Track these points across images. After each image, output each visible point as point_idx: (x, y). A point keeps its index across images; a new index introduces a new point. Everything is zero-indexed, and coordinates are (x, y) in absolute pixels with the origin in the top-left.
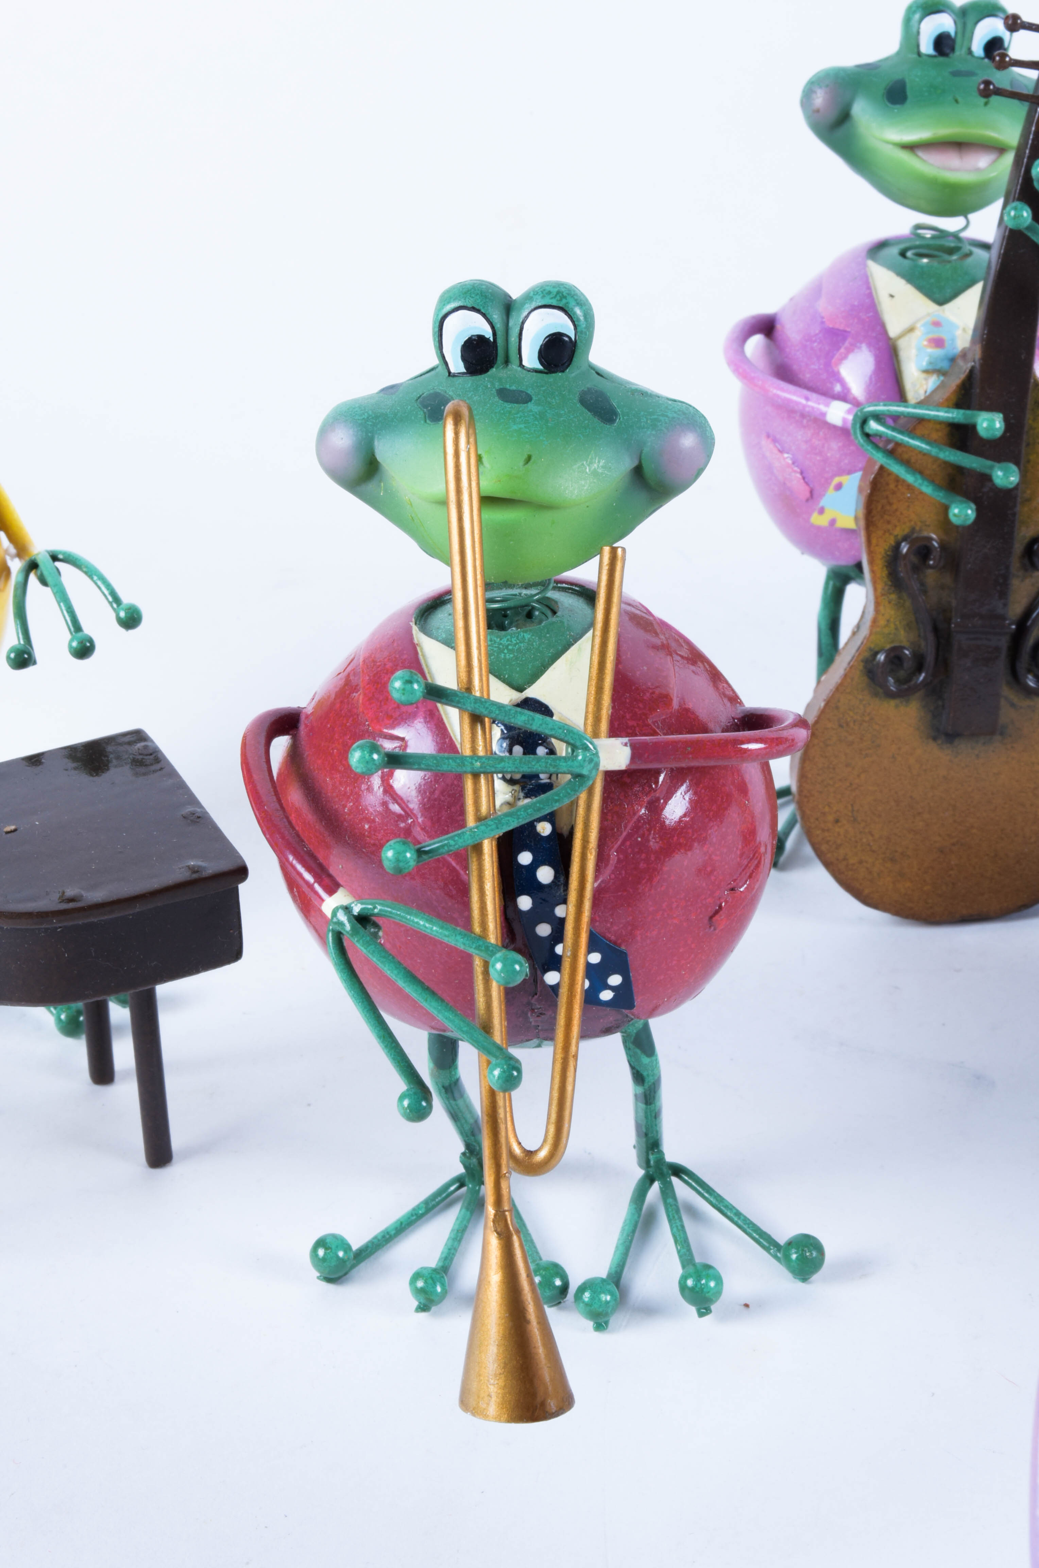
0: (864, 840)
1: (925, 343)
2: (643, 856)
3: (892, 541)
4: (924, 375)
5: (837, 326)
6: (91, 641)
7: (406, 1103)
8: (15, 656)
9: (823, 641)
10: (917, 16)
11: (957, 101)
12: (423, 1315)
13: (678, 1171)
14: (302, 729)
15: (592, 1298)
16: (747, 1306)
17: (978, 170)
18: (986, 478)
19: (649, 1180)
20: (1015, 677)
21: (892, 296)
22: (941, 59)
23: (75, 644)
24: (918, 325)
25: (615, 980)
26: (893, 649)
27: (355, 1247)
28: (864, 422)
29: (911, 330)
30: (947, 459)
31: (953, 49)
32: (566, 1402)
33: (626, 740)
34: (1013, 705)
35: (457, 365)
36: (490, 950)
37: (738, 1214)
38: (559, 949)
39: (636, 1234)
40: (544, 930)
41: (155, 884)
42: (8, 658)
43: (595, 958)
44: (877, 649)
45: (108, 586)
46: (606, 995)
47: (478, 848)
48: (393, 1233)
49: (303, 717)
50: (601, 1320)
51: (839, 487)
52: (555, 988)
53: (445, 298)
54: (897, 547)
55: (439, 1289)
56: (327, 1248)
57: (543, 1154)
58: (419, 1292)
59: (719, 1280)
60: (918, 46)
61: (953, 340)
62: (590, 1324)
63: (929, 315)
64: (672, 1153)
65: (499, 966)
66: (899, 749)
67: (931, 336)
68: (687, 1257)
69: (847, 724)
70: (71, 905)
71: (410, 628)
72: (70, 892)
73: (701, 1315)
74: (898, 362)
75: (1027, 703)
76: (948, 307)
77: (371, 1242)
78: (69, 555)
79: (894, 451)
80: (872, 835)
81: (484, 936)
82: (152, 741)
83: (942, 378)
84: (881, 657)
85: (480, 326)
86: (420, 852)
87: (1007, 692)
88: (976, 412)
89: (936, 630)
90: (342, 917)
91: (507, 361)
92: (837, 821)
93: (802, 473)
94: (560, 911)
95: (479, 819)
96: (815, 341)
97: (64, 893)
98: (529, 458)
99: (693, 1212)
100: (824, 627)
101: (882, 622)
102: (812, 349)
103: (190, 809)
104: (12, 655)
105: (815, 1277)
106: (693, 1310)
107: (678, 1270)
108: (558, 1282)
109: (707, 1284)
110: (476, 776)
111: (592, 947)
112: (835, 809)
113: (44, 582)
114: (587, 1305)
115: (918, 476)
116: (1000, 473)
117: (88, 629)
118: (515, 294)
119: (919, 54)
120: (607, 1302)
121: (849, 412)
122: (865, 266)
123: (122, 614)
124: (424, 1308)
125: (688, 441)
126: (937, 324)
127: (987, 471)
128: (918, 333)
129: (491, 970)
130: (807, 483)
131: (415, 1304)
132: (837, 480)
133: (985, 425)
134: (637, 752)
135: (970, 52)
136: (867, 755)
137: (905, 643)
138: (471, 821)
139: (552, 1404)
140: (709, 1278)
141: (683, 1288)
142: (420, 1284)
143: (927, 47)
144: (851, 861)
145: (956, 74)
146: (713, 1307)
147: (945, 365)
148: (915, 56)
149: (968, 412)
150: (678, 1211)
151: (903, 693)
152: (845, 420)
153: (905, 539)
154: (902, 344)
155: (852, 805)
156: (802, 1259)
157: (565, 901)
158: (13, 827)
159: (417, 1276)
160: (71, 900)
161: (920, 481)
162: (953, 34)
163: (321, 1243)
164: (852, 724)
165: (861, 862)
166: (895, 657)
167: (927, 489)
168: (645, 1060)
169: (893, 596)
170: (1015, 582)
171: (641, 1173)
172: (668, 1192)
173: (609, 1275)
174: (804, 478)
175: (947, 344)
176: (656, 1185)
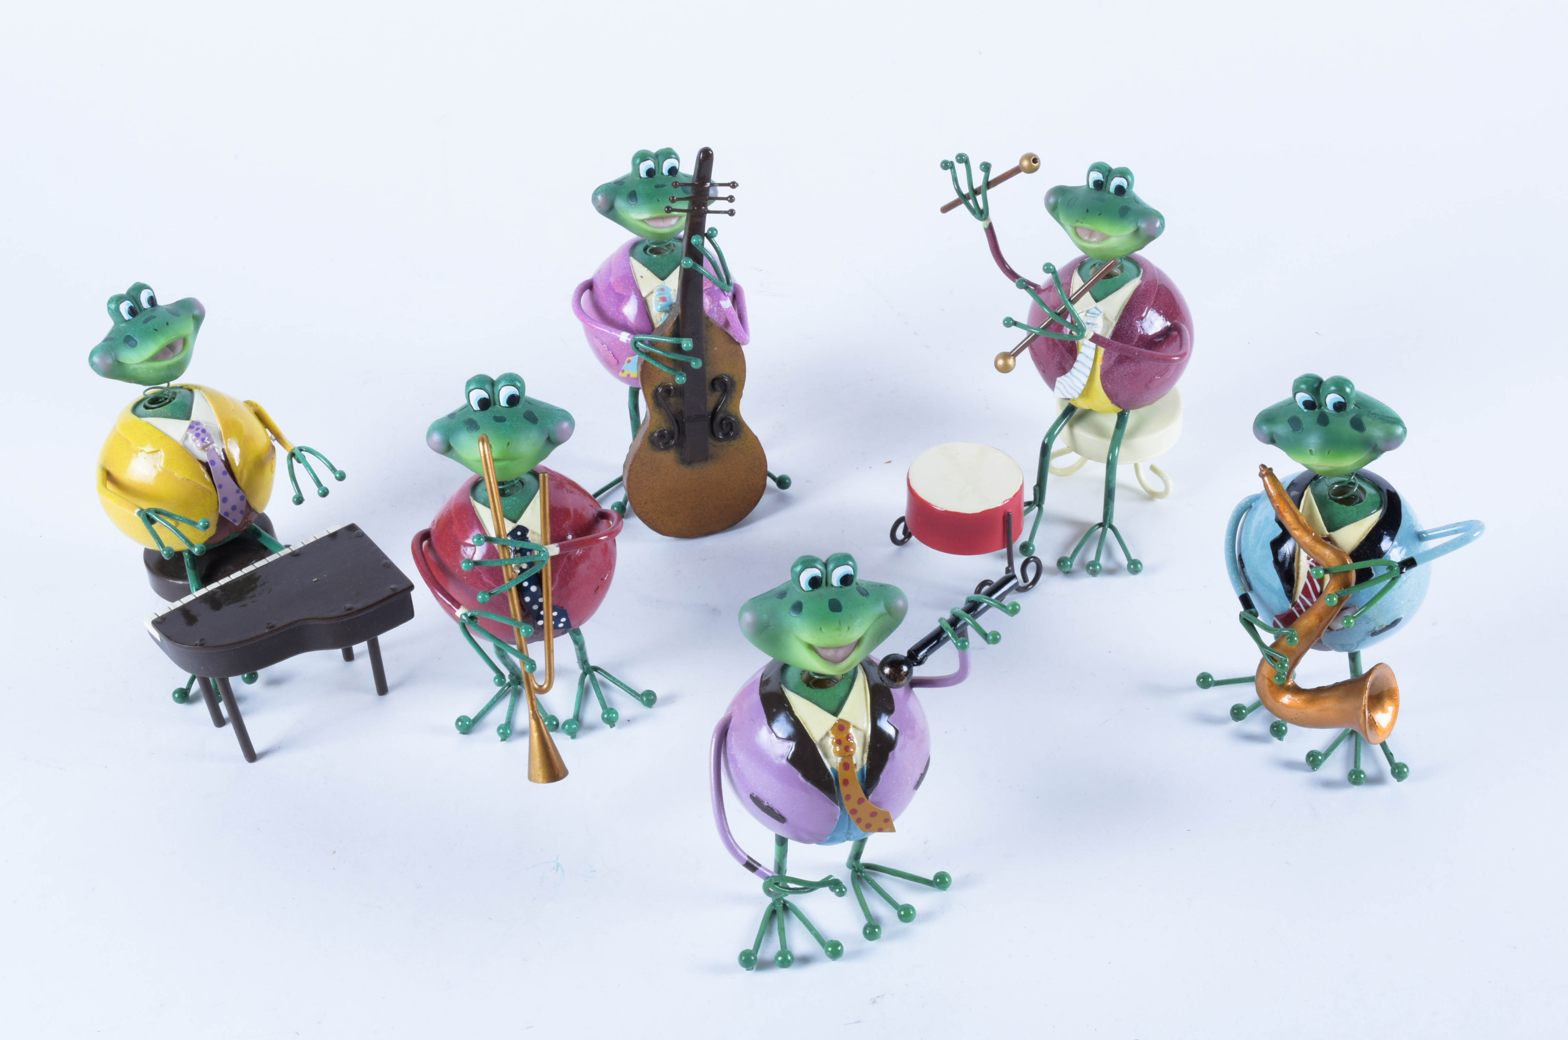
0: (659, 509)
1: (658, 299)
2: (568, 576)
3: (654, 388)
4: (659, 313)
5: (620, 292)
6: (327, 489)
7: (497, 680)
8: (297, 500)
9: (632, 414)
10: (638, 161)
11: (658, 200)
12: (503, 742)
13: (596, 669)
14: (433, 538)
15: (569, 727)
16: (629, 721)
17: (672, 226)
18: (689, 364)
19: (585, 674)
20: (713, 434)
21: (642, 277)
22: (650, 179)
23: (320, 492)
24: (655, 291)
25: (563, 620)
26: (660, 431)
27: (472, 718)
28: (635, 343)
29: (652, 293)
30: (672, 358)
31: (655, 174)
32: (565, 773)
33: (557, 544)
34: (714, 446)
35: (476, 407)
36: (518, 624)
37: (622, 684)
38: (542, 613)
39: (583, 697)
40: (535, 607)
41: (380, 598)
42: (293, 501)
43: (555, 614)
44: (653, 432)
45: (329, 462)
46: (561, 625)
47: (510, 590)
48: (485, 710)
49: (432, 533)
50: (573, 735)
51: (629, 361)
52: (542, 626)
53: (469, 383)
54: (657, 390)
55: (509, 732)
56: (462, 722)
57: (545, 686)
58: (500, 734)
59: (616, 713)
60: (640, 175)
61: (670, 297)
62: (569, 737)
63: (658, 286)
64: (592, 663)
65: (523, 631)
66: (668, 470)
67: (660, 296)
68: (604, 706)
69: (645, 464)
70: (350, 612)
71: (470, 499)
72: (348, 606)
73: (611, 727)
74: (648, 308)
75: (719, 444)
76: (665, 281)
77: (478, 715)
78: (308, 449)
79: (648, 354)
80: (661, 506)
81: (516, 619)
82: (360, 529)
83: (668, 314)
84: (656, 435)
85: (484, 394)
86: (490, 594)
87: (711, 441)
88: (680, 339)
89: (677, 421)
90: (464, 617)
91: (495, 404)
92: (646, 503)
93: (612, 354)
94: (540, 600)
95: (510, 580)
96: (611, 298)
97: (345, 607)
98: (508, 444)
99: (604, 685)
100: (631, 408)
101: (654, 421)
102: (610, 301)
103: (384, 561)
104: (295, 500)
105: (654, 705)
106: (608, 726)
107: (601, 711)
108: (555, 723)
109: (612, 716)
110: (506, 566)
111: (554, 610)
112: (644, 498)
113: (299, 462)
114: (567, 730)
115: (661, 365)
116: (694, 363)
117: (324, 484)
118: (495, 379)
119: (640, 177)
120: (575, 728)
121: (629, 337)
122: (629, 260)
123: (338, 475)
124: (503, 740)
125: (566, 425)
126: (662, 290)
127: (689, 361)
128: (654, 294)
129: (521, 633)
130: (616, 358)
131: (500, 738)
132: (628, 359)
133: (685, 345)
134: (562, 548)
135: (662, 174)
136: (655, 475)
137: (665, 428)
138: (506, 581)
139: (561, 775)
140: (612, 713)
141: (603, 718)
142: (501, 731)
143: (643, 174)
144: (654, 518)
145: (657, 187)
146: (616, 724)
147: (668, 308)
148: (639, 178)
149: (678, 339)
150: (598, 686)
151: (667, 447)
152: (627, 341)
153: (659, 386)
154: (648, 299)
155: (651, 496)
156: (648, 700)
157: (542, 596)
158: (316, 579)
159: (499, 728)
160: (349, 609)
161: (662, 367)
162: (654, 168)
163: (459, 720)
164: (646, 463)
165: (658, 518)
166: (662, 435)
167: (665, 370)
168: (578, 637)
169: (657, 410)
170: (708, 397)
171: (581, 671)
172: (593, 678)
173: (574, 717)
174: (614, 356)
175: (668, 299)
176: (588, 676)
